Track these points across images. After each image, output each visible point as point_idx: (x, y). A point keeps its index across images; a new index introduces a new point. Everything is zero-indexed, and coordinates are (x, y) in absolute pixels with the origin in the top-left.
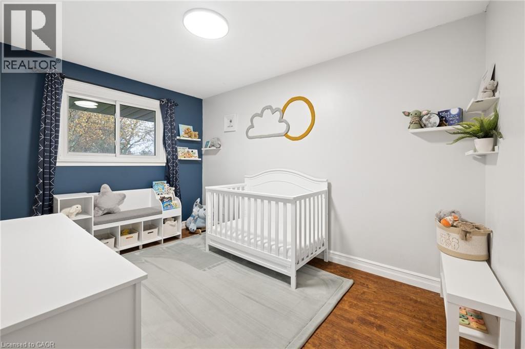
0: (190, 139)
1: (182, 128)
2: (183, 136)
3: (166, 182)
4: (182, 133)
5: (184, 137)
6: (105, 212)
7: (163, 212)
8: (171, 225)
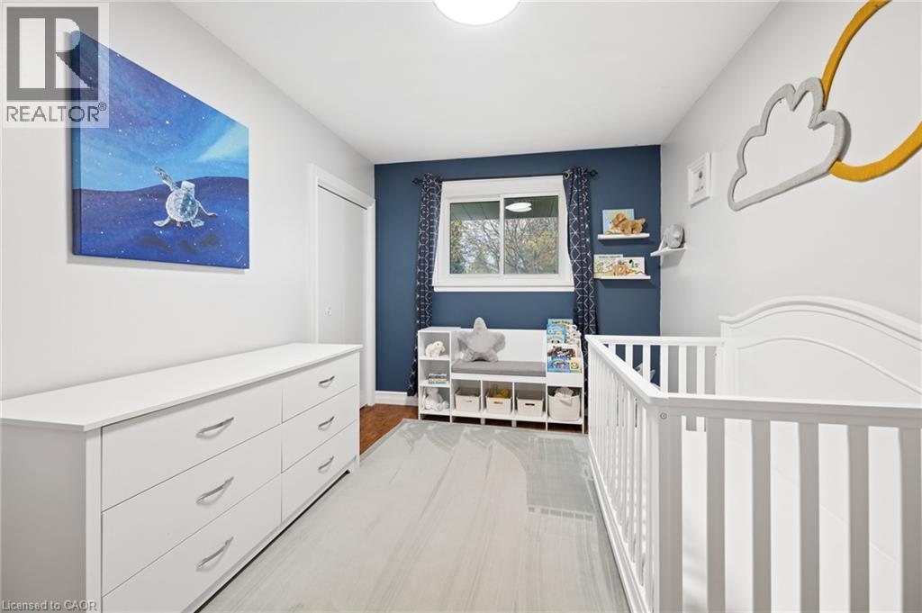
0: (622, 236)
1: (609, 216)
2: (609, 232)
3: (571, 321)
4: (607, 225)
5: (611, 233)
6: (476, 357)
7: (547, 373)
8: (561, 401)
